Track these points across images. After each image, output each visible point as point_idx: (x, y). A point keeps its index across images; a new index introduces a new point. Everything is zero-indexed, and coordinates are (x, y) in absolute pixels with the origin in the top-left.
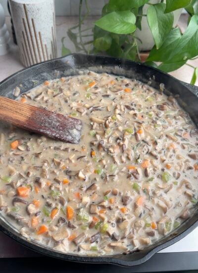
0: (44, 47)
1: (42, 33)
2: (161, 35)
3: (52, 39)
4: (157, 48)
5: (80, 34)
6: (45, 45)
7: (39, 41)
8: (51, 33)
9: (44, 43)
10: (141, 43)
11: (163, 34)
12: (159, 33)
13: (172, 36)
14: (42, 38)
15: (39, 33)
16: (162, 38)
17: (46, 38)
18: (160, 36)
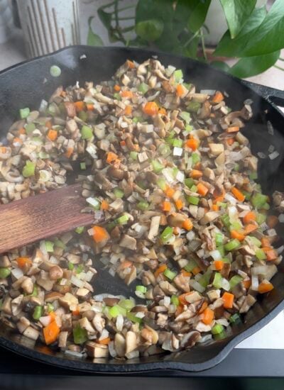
0: (60, 31)
1: (57, 10)
2: (239, 16)
3: (72, 21)
4: (233, 37)
5: (116, 16)
6: (62, 30)
7: (52, 23)
8: (72, 11)
9: (60, 26)
10: (208, 32)
11: (242, 14)
12: (236, 12)
13: (254, 19)
14: (58, 17)
15: (53, 10)
16: (239, 20)
17: (64, 18)
18: (237, 17)
